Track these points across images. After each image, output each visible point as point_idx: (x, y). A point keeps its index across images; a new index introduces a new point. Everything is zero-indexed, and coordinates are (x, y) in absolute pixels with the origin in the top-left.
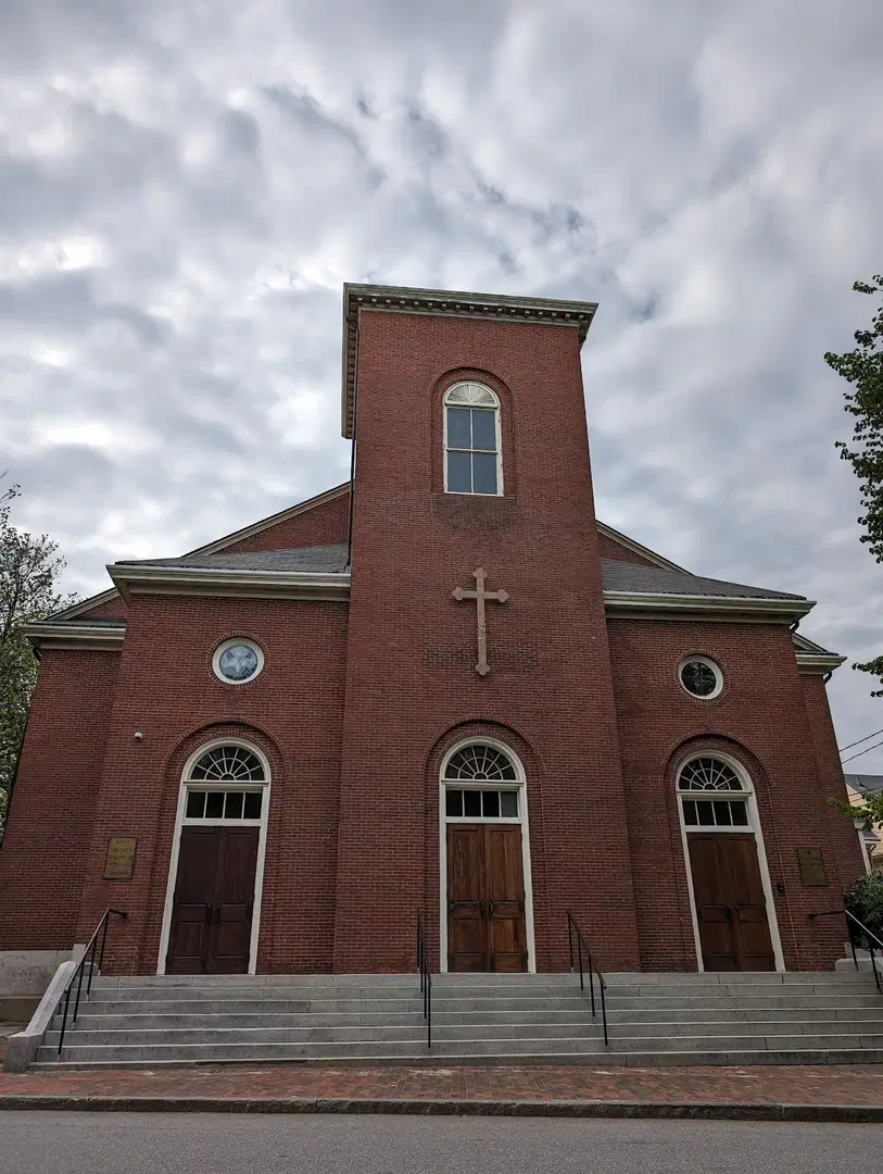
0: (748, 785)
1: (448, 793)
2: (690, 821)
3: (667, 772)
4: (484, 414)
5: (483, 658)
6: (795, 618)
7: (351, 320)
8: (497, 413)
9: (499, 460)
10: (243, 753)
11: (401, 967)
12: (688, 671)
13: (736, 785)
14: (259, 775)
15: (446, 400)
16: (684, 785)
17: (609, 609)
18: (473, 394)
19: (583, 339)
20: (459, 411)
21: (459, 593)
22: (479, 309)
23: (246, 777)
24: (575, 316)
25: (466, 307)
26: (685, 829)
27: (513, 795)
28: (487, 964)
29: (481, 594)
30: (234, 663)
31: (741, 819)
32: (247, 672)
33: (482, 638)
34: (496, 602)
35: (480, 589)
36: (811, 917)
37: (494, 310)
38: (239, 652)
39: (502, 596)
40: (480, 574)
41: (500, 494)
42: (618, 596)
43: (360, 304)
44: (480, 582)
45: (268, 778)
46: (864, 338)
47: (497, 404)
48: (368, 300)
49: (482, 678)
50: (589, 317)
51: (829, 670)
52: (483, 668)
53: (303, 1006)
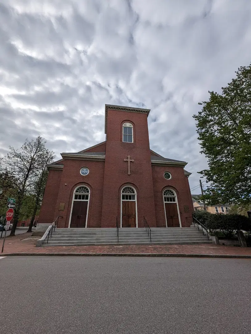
0: (175, 195)
1: (122, 195)
2: (165, 201)
3: (162, 192)
4: (130, 128)
5: (129, 171)
6: (184, 166)
7: (106, 111)
8: (132, 128)
9: (133, 136)
10: (85, 188)
11: (113, 227)
12: (165, 174)
13: (173, 195)
14: (88, 192)
15: (123, 126)
16: (164, 194)
17: (152, 163)
18: (128, 125)
19: (148, 116)
20: (125, 128)
21: (125, 160)
22: (129, 110)
23: (86, 192)
24: (146, 112)
25: (127, 109)
26: (165, 202)
27: (134, 196)
28: (129, 226)
29: (129, 160)
30: (84, 172)
31: (174, 201)
32: (86, 173)
33: (129, 168)
34: (132, 162)
35: (129, 159)
36: (186, 218)
37: (132, 110)
38: (85, 170)
39: (133, 160)
40: (129, 157)
41: (133, 142)
42: (153, 161)
43: (108, 108)
44: (129, 158)
45: (90, 193)
46: (200, 113)
47: (132, 126)
48: (109, 107)
49: (129, 175)
50: (149, 112)
51: (189, 175)
52: (129, 173)
53: (95, 234)
